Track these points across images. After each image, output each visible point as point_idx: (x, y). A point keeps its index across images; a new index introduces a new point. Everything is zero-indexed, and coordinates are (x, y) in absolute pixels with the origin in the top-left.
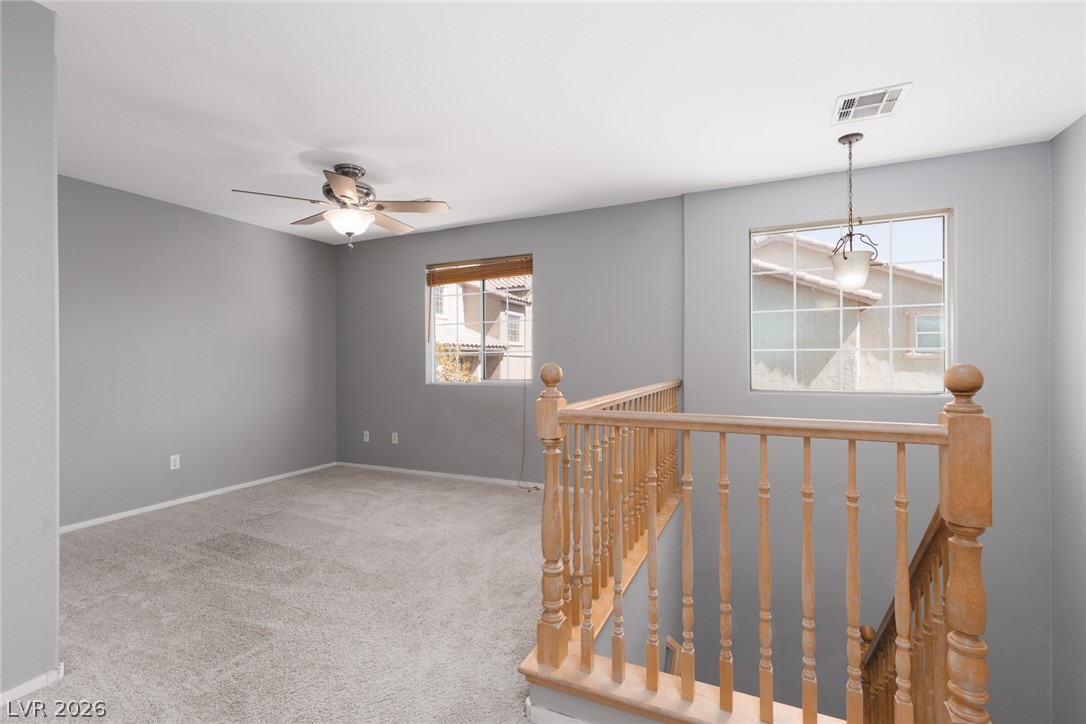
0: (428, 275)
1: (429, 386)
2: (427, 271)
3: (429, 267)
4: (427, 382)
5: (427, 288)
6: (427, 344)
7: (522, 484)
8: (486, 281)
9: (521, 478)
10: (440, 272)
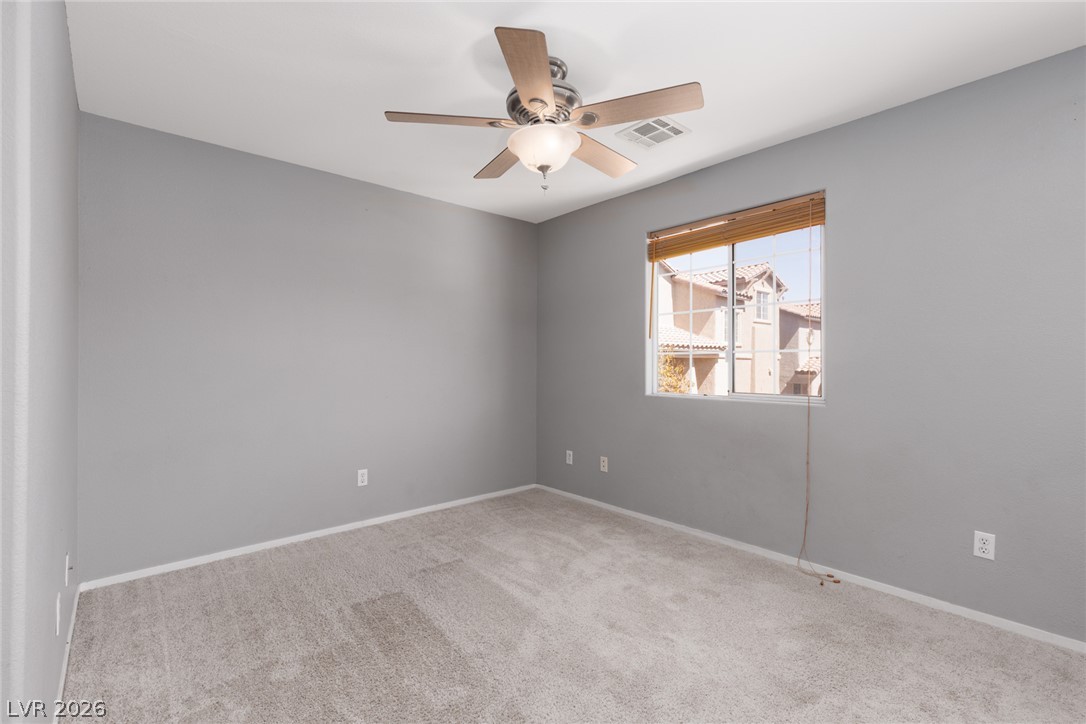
0: (649, 245)
1: (650, 397)
2: (648, 241)
3: (651, 235)
4: (648, 392)
5: (648, 265)
6: (648, 342)
7: (805, 564)
8: (737, 246)
9: (802, 554)
10: (666, 240)
